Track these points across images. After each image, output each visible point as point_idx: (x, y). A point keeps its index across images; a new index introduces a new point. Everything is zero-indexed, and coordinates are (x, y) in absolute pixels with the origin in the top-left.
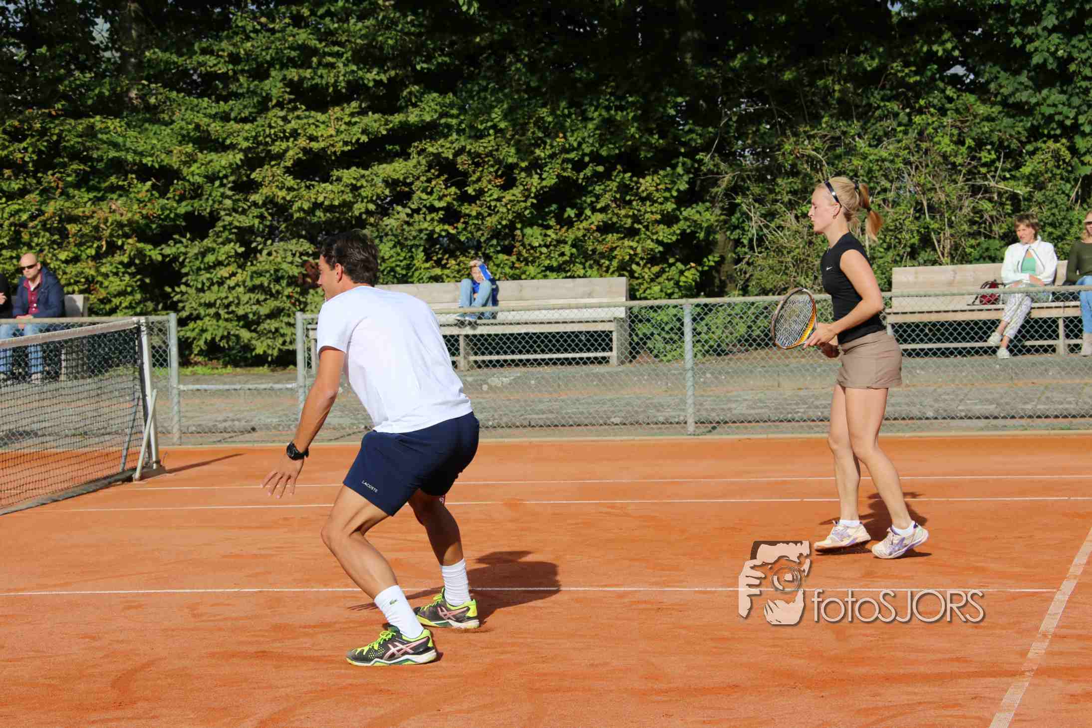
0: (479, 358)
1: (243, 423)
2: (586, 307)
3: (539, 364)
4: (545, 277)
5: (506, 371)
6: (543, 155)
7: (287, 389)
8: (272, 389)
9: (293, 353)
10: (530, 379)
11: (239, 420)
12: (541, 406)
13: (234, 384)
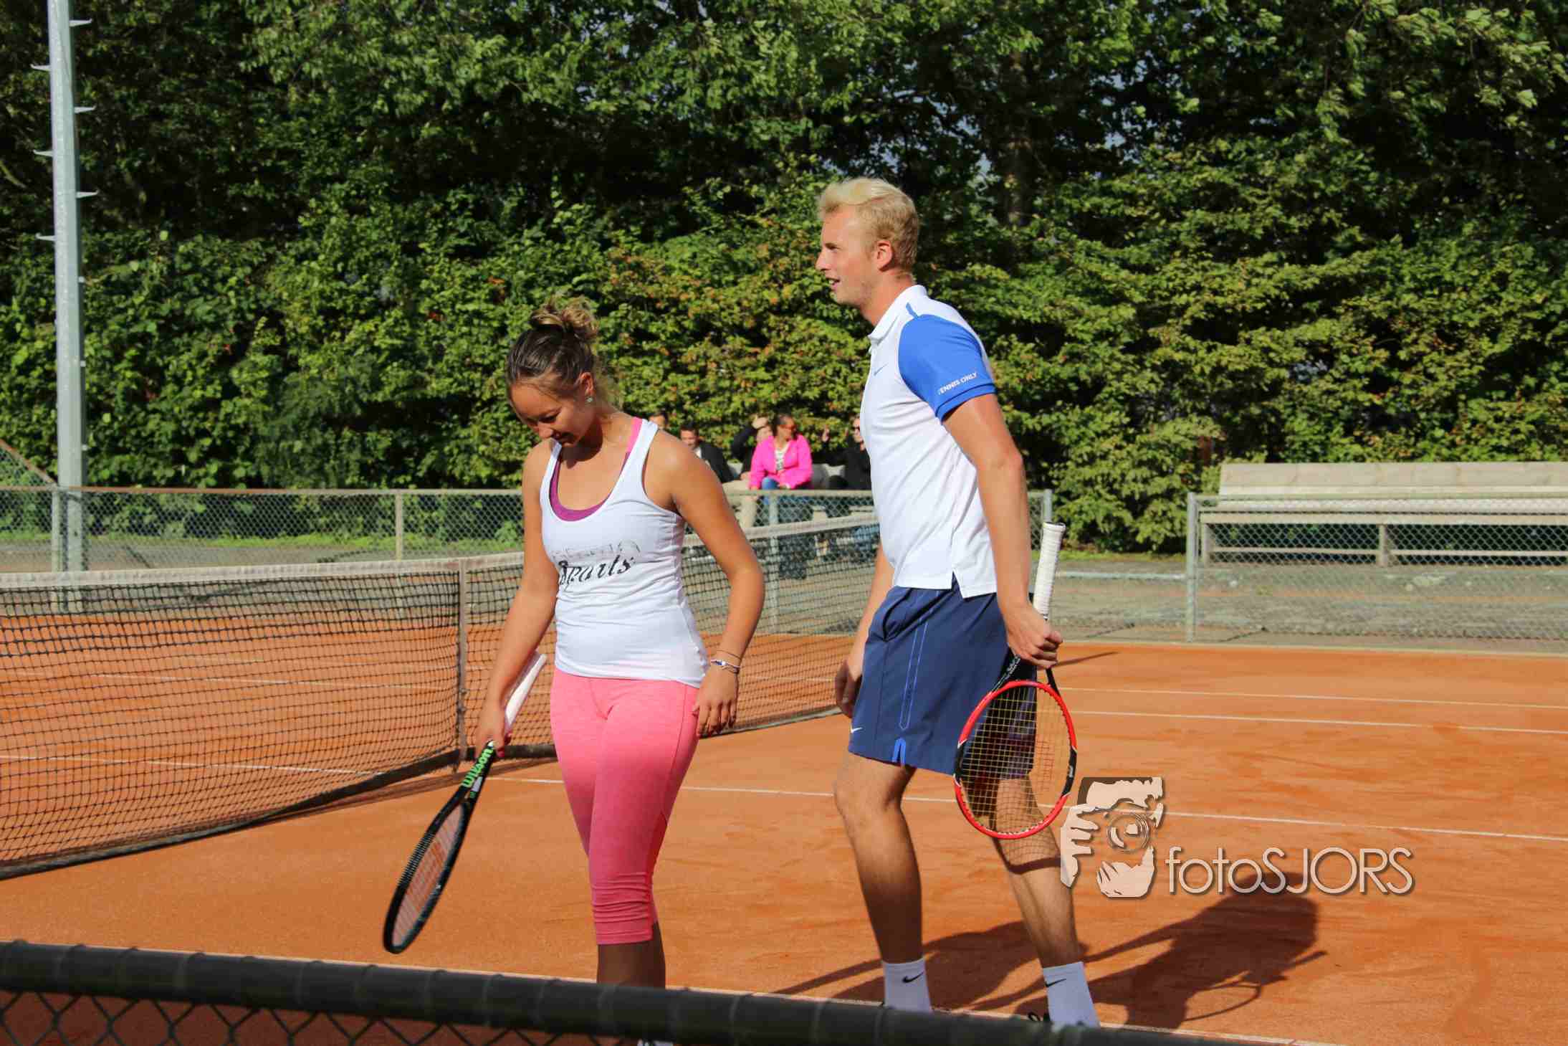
0: (1405, 552)
1: (1122, 616)
2: (1542, 496)
3: (1480, 563)
4: (1492, 457)
5: (1437, 568)
6: (1496, 313)
7: (1175, 581)
8: (1155, 579)
9: (1184, 539)
10: (1467, 579)
11: (1118, 613)
12: (1480, 614)
13: (1112, 571)
